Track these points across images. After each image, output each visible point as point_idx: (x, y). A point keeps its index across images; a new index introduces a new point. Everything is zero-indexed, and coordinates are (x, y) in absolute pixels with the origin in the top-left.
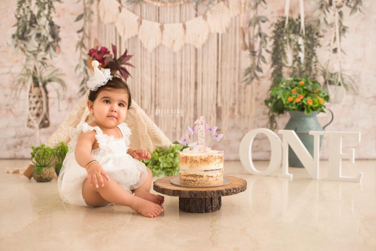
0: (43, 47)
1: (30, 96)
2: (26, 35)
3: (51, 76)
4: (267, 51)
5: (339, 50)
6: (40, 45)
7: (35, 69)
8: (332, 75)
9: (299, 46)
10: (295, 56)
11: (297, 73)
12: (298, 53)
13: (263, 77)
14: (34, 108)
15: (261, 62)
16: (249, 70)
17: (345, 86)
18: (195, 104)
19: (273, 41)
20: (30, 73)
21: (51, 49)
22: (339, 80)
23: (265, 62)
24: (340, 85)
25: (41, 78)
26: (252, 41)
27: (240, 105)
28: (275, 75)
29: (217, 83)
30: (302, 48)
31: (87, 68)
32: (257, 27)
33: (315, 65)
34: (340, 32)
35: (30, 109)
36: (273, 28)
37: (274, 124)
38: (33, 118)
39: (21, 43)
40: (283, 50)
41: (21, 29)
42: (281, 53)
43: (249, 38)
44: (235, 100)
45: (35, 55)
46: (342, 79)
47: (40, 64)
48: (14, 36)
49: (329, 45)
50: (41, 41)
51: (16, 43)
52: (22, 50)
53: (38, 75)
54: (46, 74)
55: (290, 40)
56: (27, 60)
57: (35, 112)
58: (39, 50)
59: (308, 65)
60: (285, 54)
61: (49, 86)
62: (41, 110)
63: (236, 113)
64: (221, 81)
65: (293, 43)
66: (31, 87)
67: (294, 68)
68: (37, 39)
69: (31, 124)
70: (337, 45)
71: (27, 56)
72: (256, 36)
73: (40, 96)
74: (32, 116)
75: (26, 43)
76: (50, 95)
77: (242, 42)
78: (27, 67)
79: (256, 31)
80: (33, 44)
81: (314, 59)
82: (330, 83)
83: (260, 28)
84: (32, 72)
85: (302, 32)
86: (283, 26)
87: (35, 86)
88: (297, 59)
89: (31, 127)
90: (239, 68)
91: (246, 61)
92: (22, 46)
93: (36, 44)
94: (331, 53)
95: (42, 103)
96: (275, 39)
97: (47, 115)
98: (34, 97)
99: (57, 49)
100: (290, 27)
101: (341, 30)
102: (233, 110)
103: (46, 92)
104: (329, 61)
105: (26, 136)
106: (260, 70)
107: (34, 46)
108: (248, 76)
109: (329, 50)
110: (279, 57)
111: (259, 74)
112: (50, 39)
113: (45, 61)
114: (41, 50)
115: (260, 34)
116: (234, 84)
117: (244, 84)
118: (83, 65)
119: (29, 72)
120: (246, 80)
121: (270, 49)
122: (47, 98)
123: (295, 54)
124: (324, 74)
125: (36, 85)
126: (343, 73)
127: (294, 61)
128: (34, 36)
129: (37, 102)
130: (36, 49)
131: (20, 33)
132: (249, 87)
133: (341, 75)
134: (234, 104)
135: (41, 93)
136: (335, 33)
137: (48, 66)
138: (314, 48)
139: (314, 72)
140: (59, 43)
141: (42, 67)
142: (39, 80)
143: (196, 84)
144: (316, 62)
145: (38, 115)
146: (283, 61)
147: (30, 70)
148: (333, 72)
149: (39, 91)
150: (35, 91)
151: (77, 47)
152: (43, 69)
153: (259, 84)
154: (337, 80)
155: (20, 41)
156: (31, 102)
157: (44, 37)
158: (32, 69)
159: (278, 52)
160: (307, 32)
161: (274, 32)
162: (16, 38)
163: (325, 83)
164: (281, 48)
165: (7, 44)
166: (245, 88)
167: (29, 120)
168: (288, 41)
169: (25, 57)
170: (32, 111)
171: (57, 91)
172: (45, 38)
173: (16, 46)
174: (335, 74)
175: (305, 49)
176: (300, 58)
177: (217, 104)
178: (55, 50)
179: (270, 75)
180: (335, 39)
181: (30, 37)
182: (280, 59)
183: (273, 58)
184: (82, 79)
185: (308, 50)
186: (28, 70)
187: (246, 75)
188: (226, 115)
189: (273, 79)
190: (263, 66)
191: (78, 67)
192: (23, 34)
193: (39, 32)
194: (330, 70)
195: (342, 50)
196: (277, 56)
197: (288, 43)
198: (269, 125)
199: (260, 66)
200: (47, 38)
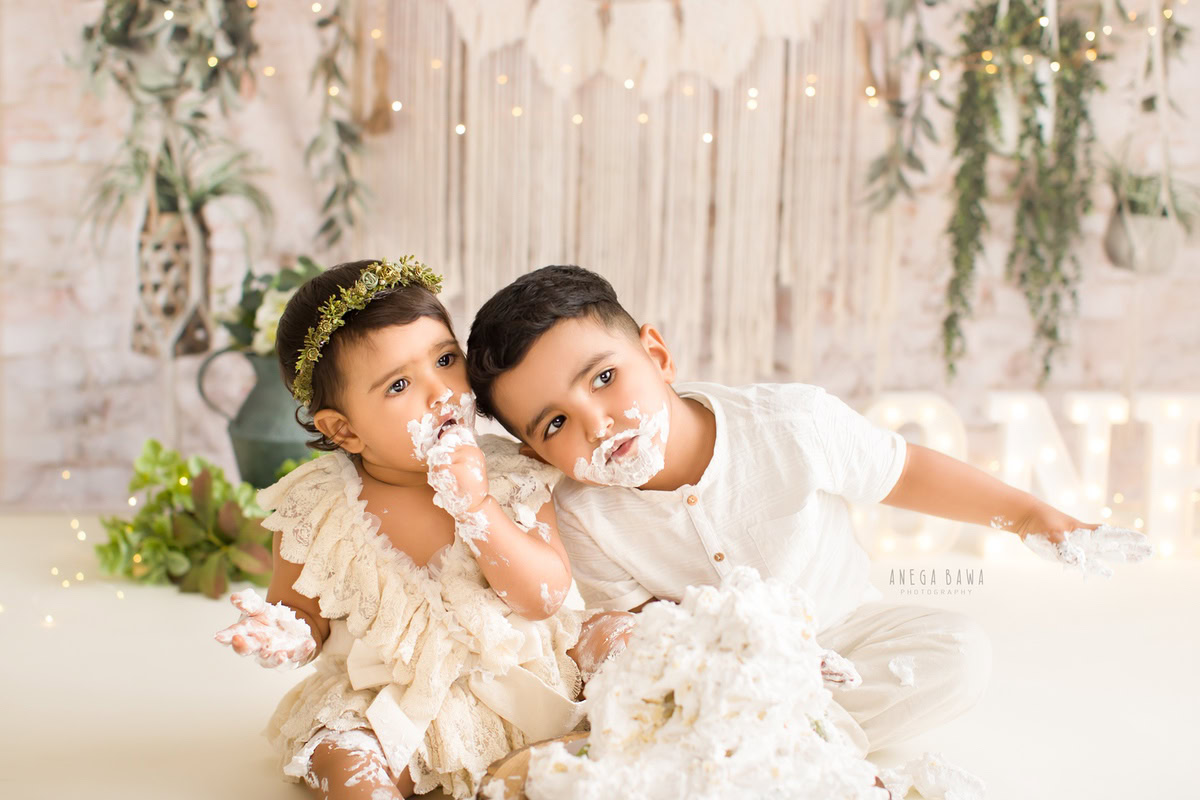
0: (194, 75)
1: (141, 245)
2: (136, 32)
3: (220, 178)
4: (942, 103)
5: (1161, 104)
6: (184, 66)
7: (167, 149)
8: (1138, 183)
9: (1037, 86)
10: (1026, 121)
11: (1031, 177)
12: (1034, 112)
13: (925, 189)
14: (156, 287)
15: (922, 138)
16: (883, 166)
17: (1184, 218)
18: (708, 278)
19: (959, 69)
20: (147, 165)
21: (225, 82)
22: (1164, 198)
23: (932, 137)
24: (1164, 214)
25: (187, 183)
26: (893, 69)
27: (850, 280)
28: (965, 183)
29: (781, 207)
30: (1050, 93)
31: (347, 149)
32: (910, 21)
33: (1087, 152)
34: (1166, 47)
35: (142, 288)
36: (962, 28)
37: (957, 343)
38: (150, 322)
39: (118, 58)
40: (990, 101)
41: (118, 9)
42: (984, 110)
43: (887, 60)
44: (836, 265)
45: (167, 103)
46: (1173, 196)
47: (184, 135)
48: (89, 33)
49: (1132, 86)
50: (193, 52)
51: (96, 56)
52: (122, 82)
53: (174, 174)
54: (203, 170)
55: (1014, 69)
56: (138, 117)
57: (161, 298)
58: (181, 85)
59: (1064, 149)
60: (994, 112)
61: (213, 211)
62: (181, 293)
63: (838, 305)
64: (794, 201)
65: (1022, 79)
66: (148, 213)
67: (1022, 159)
68: (176, 45)
69: (146, 340)
70: (1155, 86)
71: (138, 104)
72: (907, 53)
73: (181, 246)
74: (151, 311)
75: (135, 58)
76: (217, 241)
77: (861, 71)
78: (138, 143)
79: (907, 36)
80: (162, 62)
81: (1082, 132)
82: (1135, 207)
83: (919, 27)
84: (153, 159)
85: (1050, 43)
86: (993, 22)
87: (162, 211)
88: (1031, 130)
89: (146, 350)
90: (853, 158)
91: (875, 136)
92: (121, 67)
93: (173, 63)
94: (1136, 110)
95: (187, 268)
96: (967, 63)
97: (203, 309)
98: (158, 247)
99: (246, 83)
100: (1013, 26)
101: (1170, 38)
102: (828, 297)
103: (205, 231)
104: (1129, 138)
105: (124, 381)
106: (915, 163)
107: (165, 71)
108: (880, 184)
109: (1130, 102)
110: (978, 122)
111: (913, 178)
112: (223, 48)
113: (202, 123)
114: (188, 86)
115: (920, 46)
116: (835, 212)
117: (863, 211)
118: (333, 140)
119: (141, 161)
120: (873, 197)
121: (952, 97)
122: (207, 251)
123: (1027, 112)
124: (1115, 181)
125: (170, 205)
126: (1176, 175)
127: (1022, 138)
128: (165, 36)
129: (167, 267)
130: (169, 81)
131: (116, 24)
132: (881, 221)
133: (1170, 181)
134: (832, 277)
135: (184, 233)
136: (1150, 49)
137: (210, 142)
138: (1085, 95)
139: (1082, 172)
140: (254, 63)
141: (192, 144)
142: (180, 189)
143: (712, 210)
144: (1091, 139)
145: (169, 311)
146: (990, 137)
147: (146, 155)
148: (1145, 173)
149: (176, 228)
150: (166, 225)
151: (314, 76)
152: (194, 151)
153: (912, 212)
154: (1156, 200)
155: (112, 50)
156: (145, 267)
157: (201, 38)
158: (154, 150)
159: (975, 108)
160: (1066, 42)
161: (966, 39)
162: (99, 39)
163: (1119, 209)
164: (982, 93)
165: (67, 58)
166: (868, 224)
167: (140, 328)
168: (1006, 70)
169: (128, 109)
170: (149, 294)
171: (243, 227)
172: (205, 45)
173: (96, 67)
174: (1150, 179)
175: (1059, 99)
176: (1040, 127)
177: (777, 278)
178: (236, 84)
179: (948, 183)
180: (1149, 67)
181: (152, 37)
182: (980, 130)
183: (959, 127)
184: (327, 189)
185: (1068, 102)
186: (138, 153)
187: (872, 178)
188: (806, 312)
189: (957, 195)
190: (926, 151)
191: (315, 145)
192: (126, 25)
193: (183, 21)
194: (1133, 168)
195: (1171, 104)
196: (971, 121)
197: (1006, 79)
198: (941, 346)
199: (917, 152)
200: (211, 45)
